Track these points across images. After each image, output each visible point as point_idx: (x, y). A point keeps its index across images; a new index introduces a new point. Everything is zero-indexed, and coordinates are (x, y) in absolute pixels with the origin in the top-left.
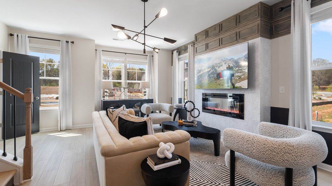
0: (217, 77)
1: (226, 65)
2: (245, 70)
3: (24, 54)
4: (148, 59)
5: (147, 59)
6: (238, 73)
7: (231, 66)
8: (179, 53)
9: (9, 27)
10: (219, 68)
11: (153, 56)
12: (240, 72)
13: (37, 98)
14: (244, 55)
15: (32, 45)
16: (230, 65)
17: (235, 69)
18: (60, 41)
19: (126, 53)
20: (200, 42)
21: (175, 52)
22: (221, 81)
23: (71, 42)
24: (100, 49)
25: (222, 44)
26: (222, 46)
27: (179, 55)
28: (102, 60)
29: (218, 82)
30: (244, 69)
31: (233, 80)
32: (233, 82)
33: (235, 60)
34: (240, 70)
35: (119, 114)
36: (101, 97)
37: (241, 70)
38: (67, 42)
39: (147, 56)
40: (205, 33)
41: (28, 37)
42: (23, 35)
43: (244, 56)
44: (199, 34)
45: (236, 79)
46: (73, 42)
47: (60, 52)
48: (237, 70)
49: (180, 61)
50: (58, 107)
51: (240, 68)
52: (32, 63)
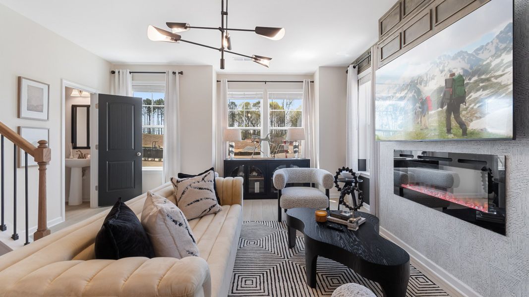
0: (421, 110)
1: (444, 73)
2: (499, 80)
3: (125, 96)
4: (304, 87)
5: (302, 88)
6: (478, 90)
7: (456, 74)
8: (359, 69)
9: (110, 63)
10: (425, 86)
11: (313, 82)
12: (482, 87)
13: (138, 154)
14: (498, 33)
15: (136, 83)
16: (454, 71)
17: (470, 79)
18: (165, 73)
19: (266, 82)
20: (388, 34)
21: (350, 69)
22: (430, 120)
23: (179, 73)
24: (224, 79)
25: (436, 22)
26: (437, 28)
27: (359, 72)
28: (228, 96)
29: (423, 122)
30: (497, 77)
31: (464, 113)
32: (463, 119)
33: (469, 54)
34: (483, 81)
35: (189, 187)
36: (226, 154)
37: (488, 80)
38: (174, 73)
39: (303, 82)
40: (398, 10)
41: (130, 73)
42: (125, 71)
43: (498, 37)
44: (388, 15)
45: (472, 108)
46: (181, 73)
47: (165, 88)
48: (476, 82)
49: (361, 85)
50: (162, 168)
51: (483, 77)
52: (133, 107)
